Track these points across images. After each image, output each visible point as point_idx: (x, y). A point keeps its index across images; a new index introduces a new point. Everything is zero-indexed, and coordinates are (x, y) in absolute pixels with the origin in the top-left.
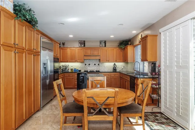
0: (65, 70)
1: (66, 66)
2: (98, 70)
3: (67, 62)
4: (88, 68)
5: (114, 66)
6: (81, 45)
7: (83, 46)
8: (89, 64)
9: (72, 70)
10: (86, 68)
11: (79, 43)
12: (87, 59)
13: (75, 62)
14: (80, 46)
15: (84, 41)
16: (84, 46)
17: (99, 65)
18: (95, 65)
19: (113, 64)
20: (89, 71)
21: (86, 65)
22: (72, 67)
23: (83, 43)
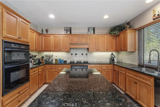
0: (48, 60)
1: (49, 56)
2: (86, 60)
3: (50, 51)
4: (75, 57)
5: (112, 56)
6: (66, 32)
7: (69, 33)
8: (76, 54)
9: (56, 60)
10: (73, 58)
11: (65, 30)
12: (74, 48)
13: (60, 51)
15: (71, 28)
16: (71, 33)
18: (82, 54)
19: (110, 53)
20: (75, 62)
21: (72, 54)
22: (56, 57)
23: (69, 30)
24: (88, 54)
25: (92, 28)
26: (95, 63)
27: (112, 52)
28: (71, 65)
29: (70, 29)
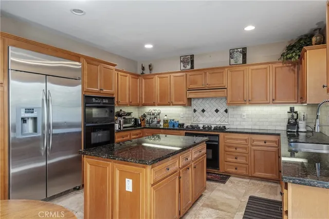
0: (152, 121)
1: (153, 114)
3: (153, 105)
4: (201, 118)
5: (293, 116)
6: (184, 67)
7: (189, 67)
8: (203, 111)
9: (165, 122)
10: (195, 119)
11: (181, 61)
12: (198, 98)
13: (170, 105)
14: (182, 68)
15: (192, 56)
16: (192, 67)
17: (226, 111)
18: (217, 111)
19: (287, 108)
21: (195, 111)
22: (166, 116)
23: (190, 60)
24: (230, 111)
25: (239, 50)
26: (246, 131)
27: (292, 106)
28: (185, 131)
29: (191, 58)
